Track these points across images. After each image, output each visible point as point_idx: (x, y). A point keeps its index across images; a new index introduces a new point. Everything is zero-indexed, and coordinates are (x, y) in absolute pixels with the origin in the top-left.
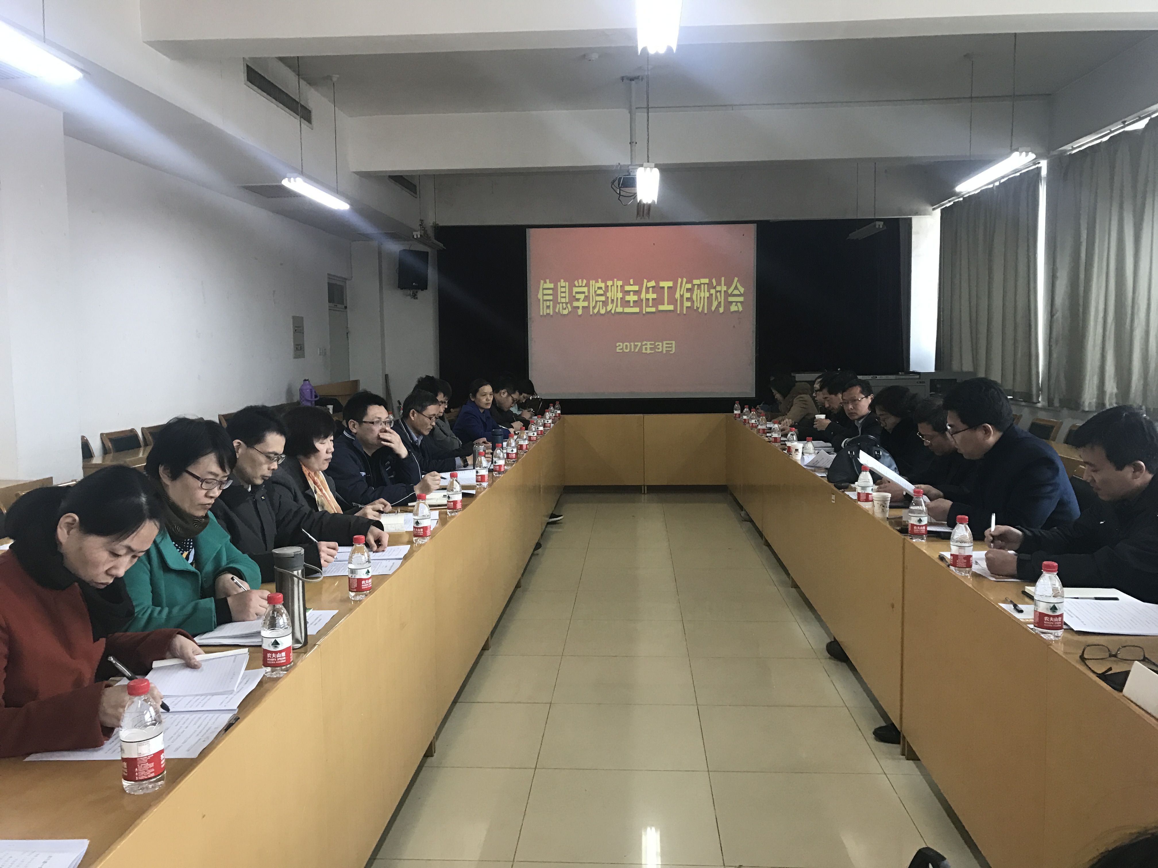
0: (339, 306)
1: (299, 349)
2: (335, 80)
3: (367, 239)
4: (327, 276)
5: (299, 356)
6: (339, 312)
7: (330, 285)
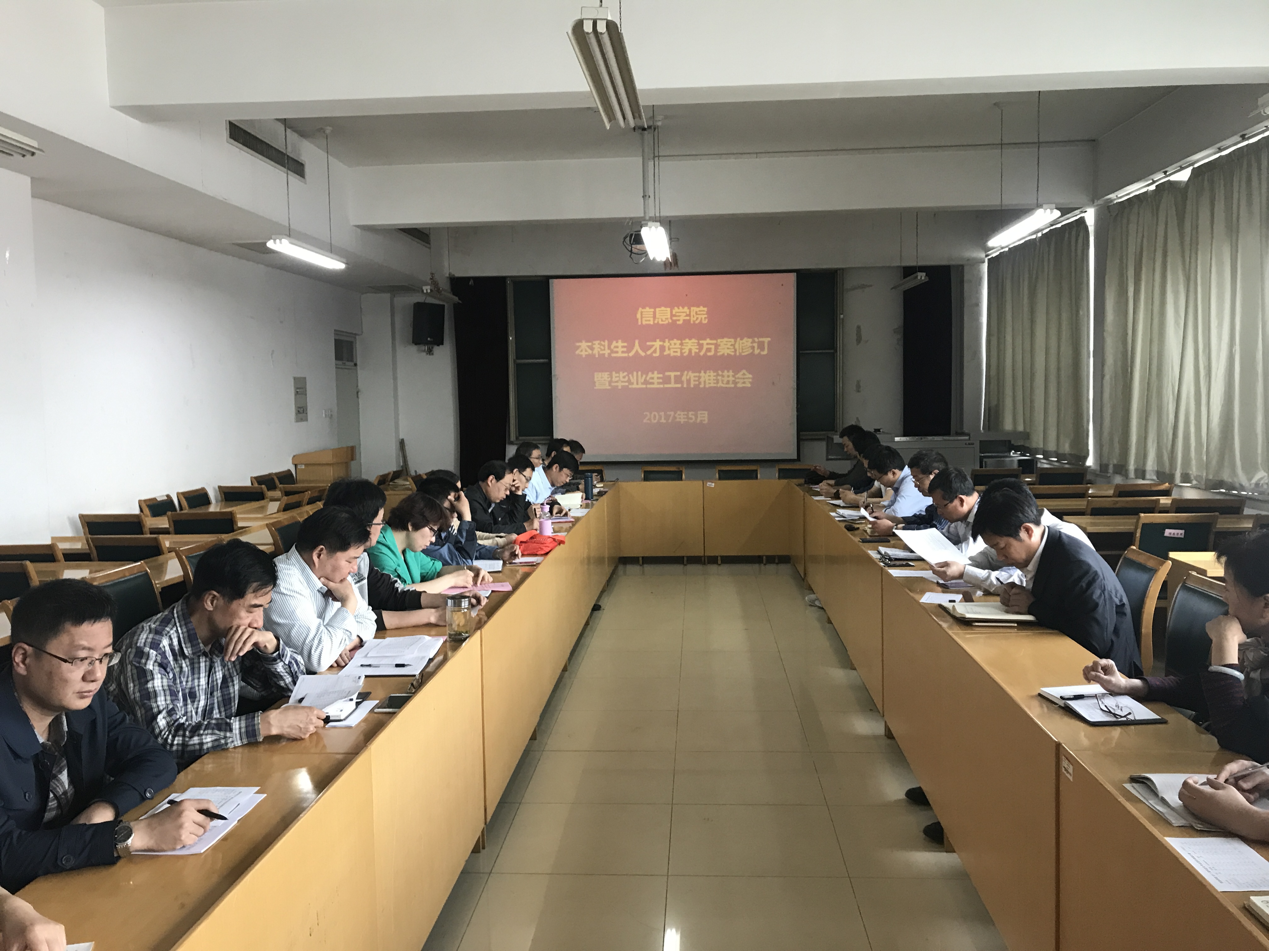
0: (347, 363)
1: (301, 411)
2: (328, 132)
3: (378, 292)
4: (333, 332)
5: (302, 419)
6: (348, 370)
7: (337, 341)
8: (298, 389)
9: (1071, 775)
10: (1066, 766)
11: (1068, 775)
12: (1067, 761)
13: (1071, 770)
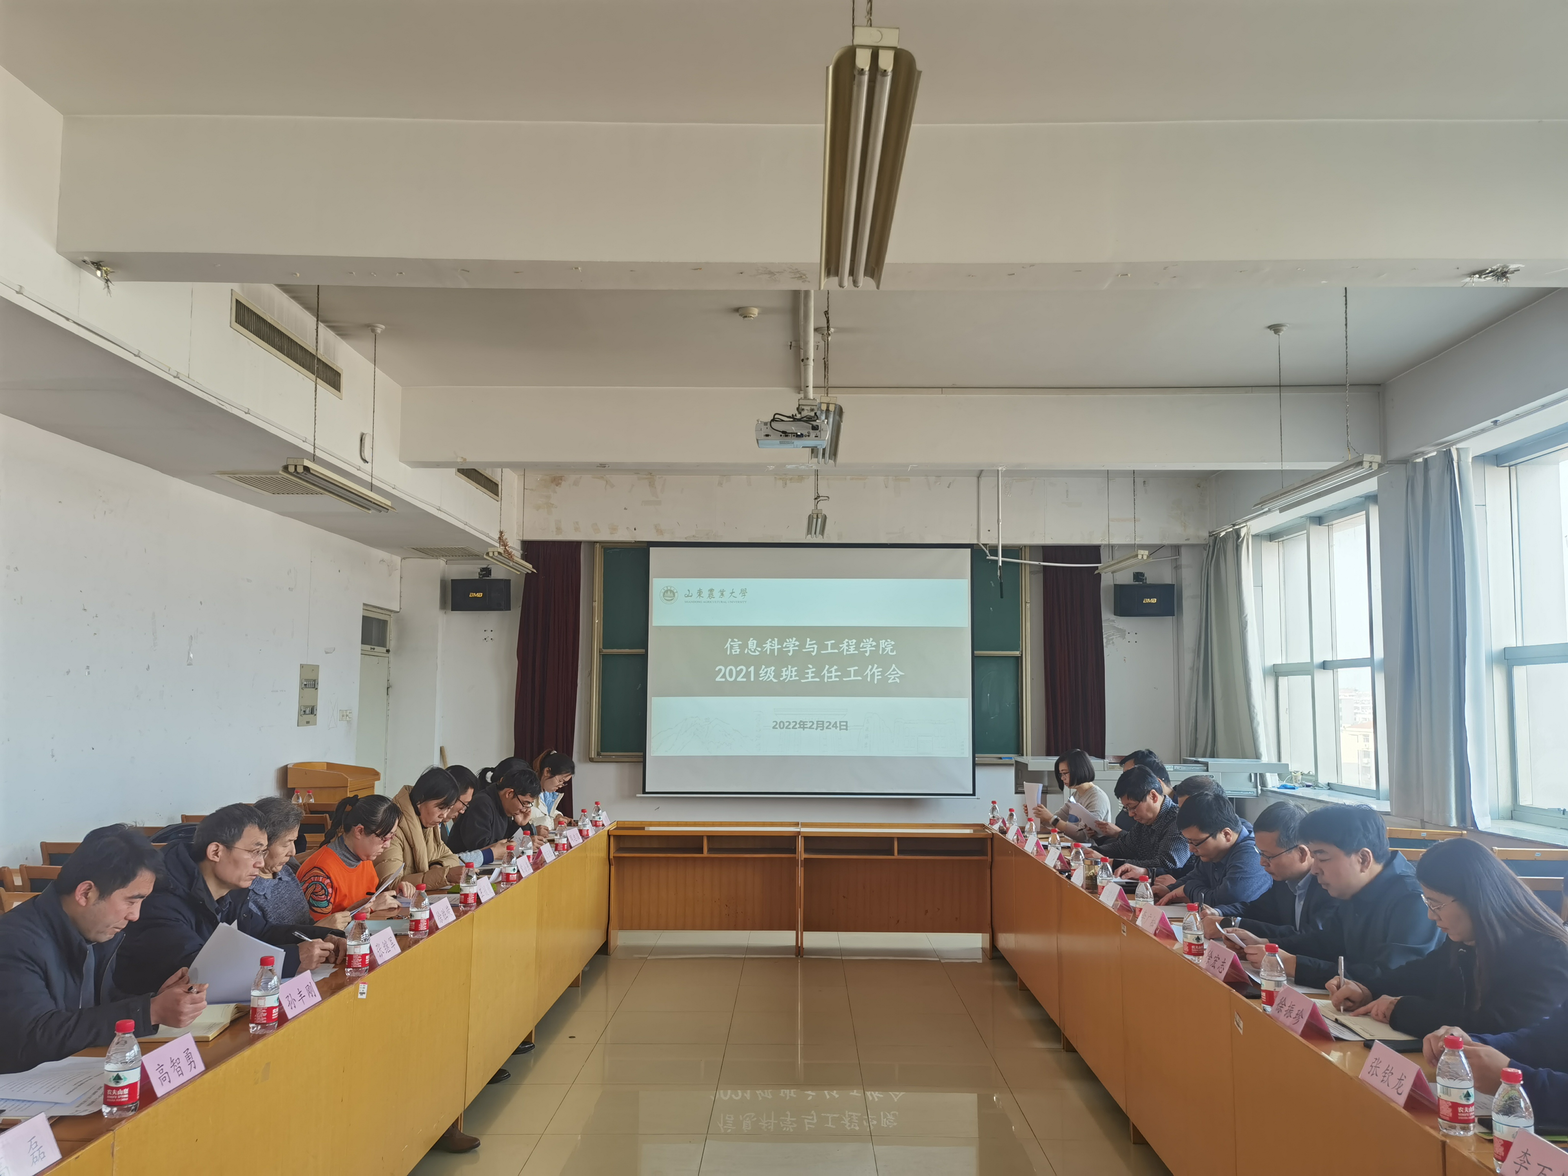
0: (378, 649)
1: (307, 712)
2: (379, 331)
3: (425, 556)
4: (362, 606)
5: (308, 722)
6: (377, 658)
7: (365, 619)
8: (306, 680)
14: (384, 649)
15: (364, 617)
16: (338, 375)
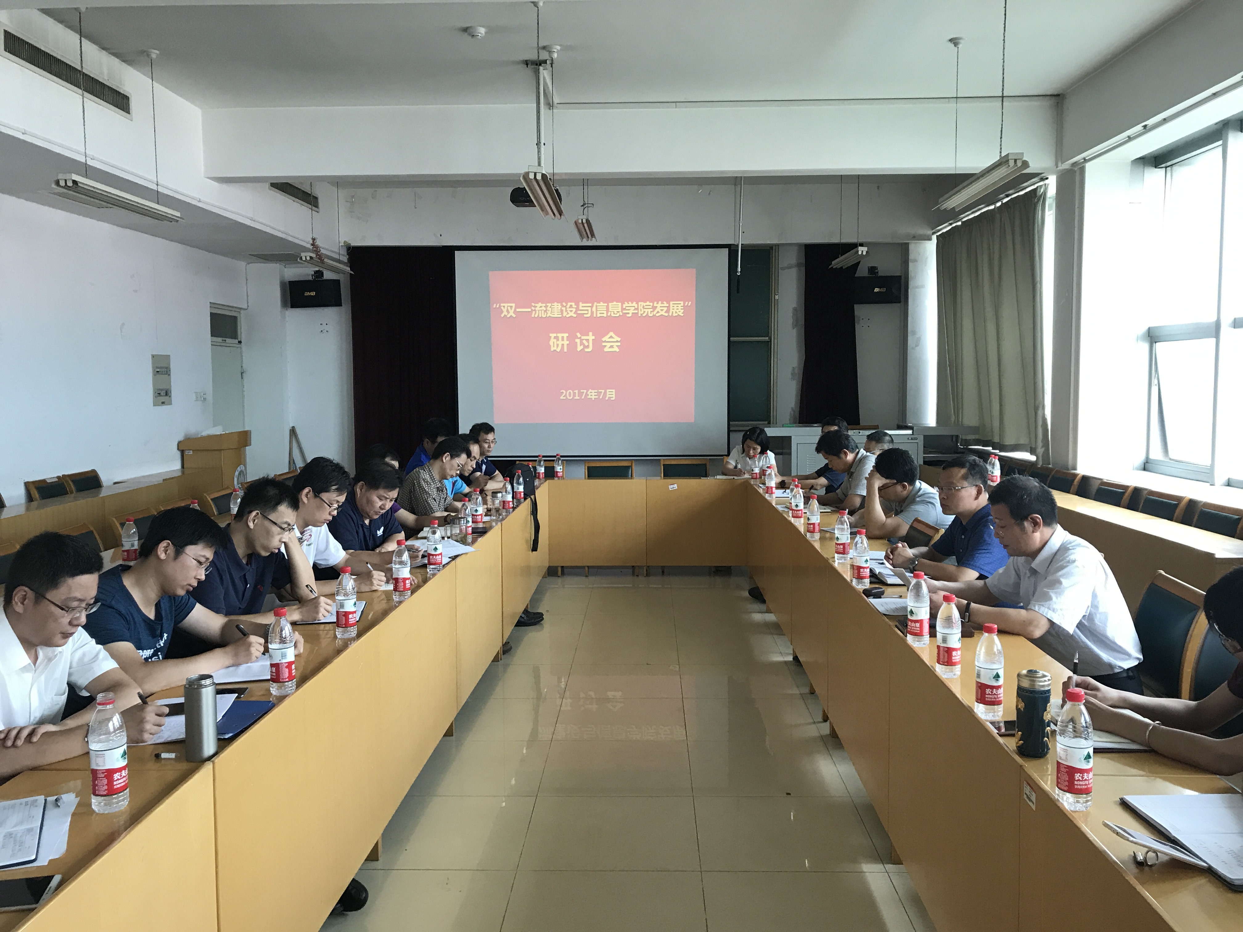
0: (228, 340)
1: (162, 394)
2: (154, 56)
3: (262, 260)
4: (209, 305)
5: (163, 403)
6: (229, 348)
7: (212, 315)
8: (157, 368)
9: (1033, 803)
10: (1028, 793)
11: (1030, 804)
12: (1029, 787)
13: (1033, 798)
14: (236, 341)
15: (211, 314)
16: (126, 98)
